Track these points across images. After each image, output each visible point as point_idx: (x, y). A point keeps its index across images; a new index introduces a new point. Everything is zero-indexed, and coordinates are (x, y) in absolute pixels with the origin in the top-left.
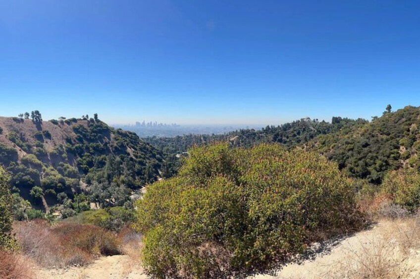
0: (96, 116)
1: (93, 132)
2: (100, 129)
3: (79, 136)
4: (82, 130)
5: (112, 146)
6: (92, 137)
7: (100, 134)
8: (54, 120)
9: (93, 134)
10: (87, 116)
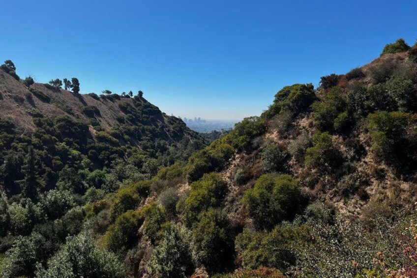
0: (141, 93)
1: (143, 113)
2: (151, 110)
3: (131, 117)
4: (131, 110)
5: (169, 131)
6: (145, 119)
7: (152, 116)
8: (93, 94)
9: (144, 115)
10: (131, 93)
